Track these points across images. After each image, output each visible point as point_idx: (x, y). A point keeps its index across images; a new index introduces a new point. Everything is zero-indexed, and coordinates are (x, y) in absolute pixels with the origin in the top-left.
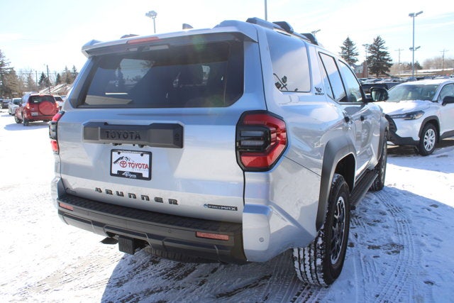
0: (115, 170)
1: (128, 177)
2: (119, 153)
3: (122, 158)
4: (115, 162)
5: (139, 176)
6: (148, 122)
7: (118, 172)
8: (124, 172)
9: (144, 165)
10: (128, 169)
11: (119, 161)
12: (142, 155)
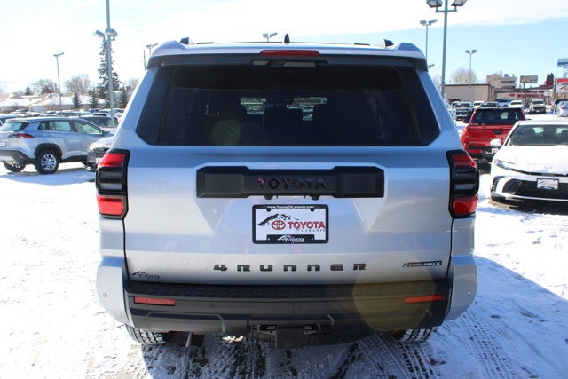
0: (262, 233)
1: (290, 242)
2: (269, 210)
3: (275, 216)
4: (263, 223)
5: (309, 239)
6: (329, 166)
7: (268, 236)
8: (280, 236)
9: (316, 223)
10: (287, 231)
11: (271, 222)
12: (312, 210)
